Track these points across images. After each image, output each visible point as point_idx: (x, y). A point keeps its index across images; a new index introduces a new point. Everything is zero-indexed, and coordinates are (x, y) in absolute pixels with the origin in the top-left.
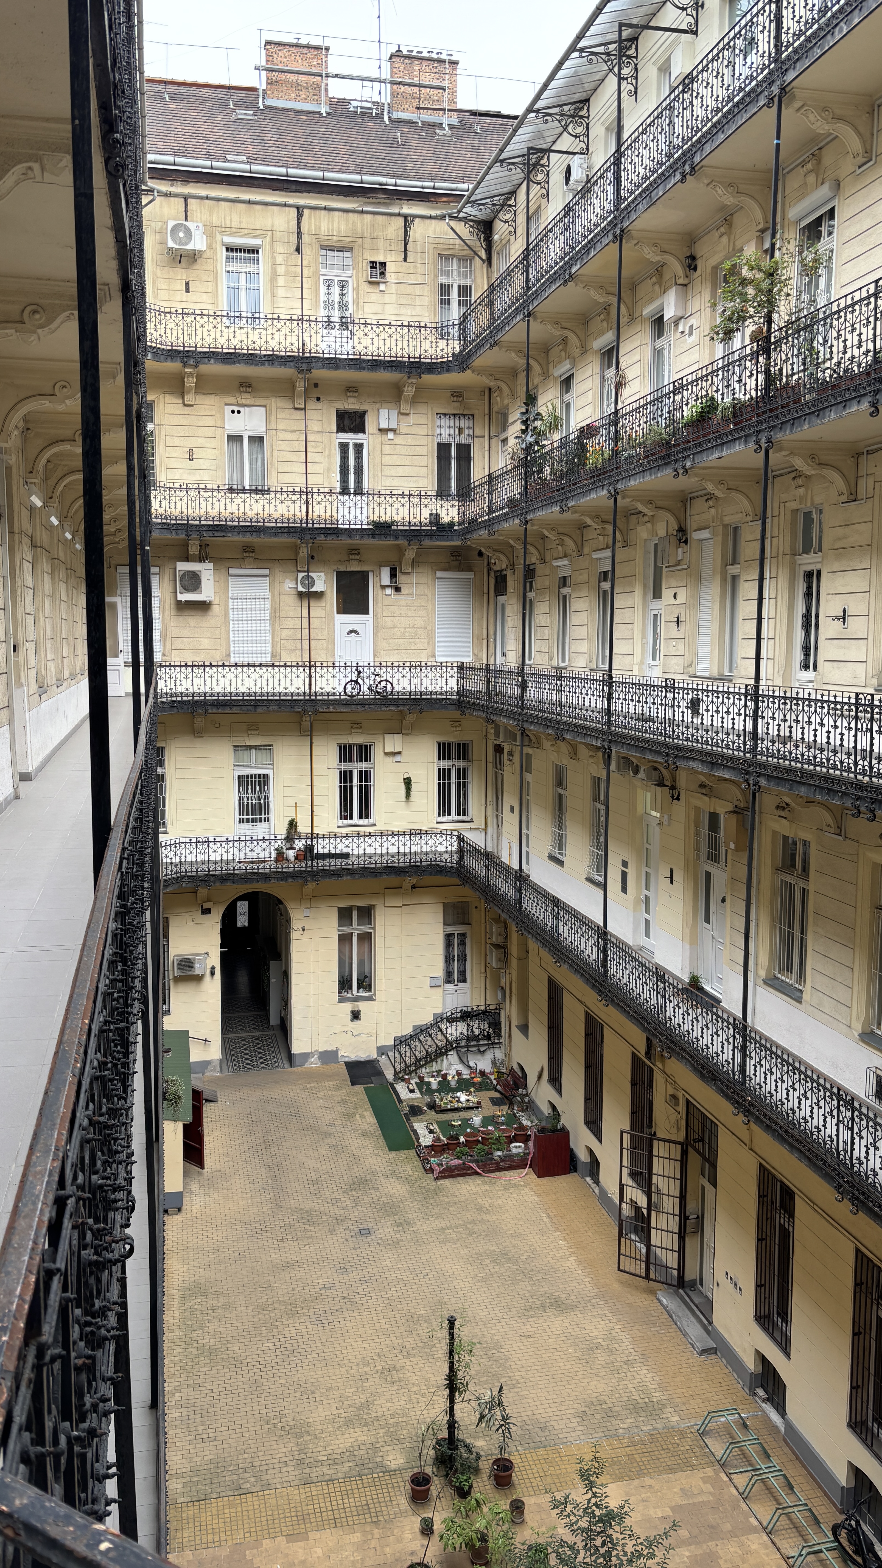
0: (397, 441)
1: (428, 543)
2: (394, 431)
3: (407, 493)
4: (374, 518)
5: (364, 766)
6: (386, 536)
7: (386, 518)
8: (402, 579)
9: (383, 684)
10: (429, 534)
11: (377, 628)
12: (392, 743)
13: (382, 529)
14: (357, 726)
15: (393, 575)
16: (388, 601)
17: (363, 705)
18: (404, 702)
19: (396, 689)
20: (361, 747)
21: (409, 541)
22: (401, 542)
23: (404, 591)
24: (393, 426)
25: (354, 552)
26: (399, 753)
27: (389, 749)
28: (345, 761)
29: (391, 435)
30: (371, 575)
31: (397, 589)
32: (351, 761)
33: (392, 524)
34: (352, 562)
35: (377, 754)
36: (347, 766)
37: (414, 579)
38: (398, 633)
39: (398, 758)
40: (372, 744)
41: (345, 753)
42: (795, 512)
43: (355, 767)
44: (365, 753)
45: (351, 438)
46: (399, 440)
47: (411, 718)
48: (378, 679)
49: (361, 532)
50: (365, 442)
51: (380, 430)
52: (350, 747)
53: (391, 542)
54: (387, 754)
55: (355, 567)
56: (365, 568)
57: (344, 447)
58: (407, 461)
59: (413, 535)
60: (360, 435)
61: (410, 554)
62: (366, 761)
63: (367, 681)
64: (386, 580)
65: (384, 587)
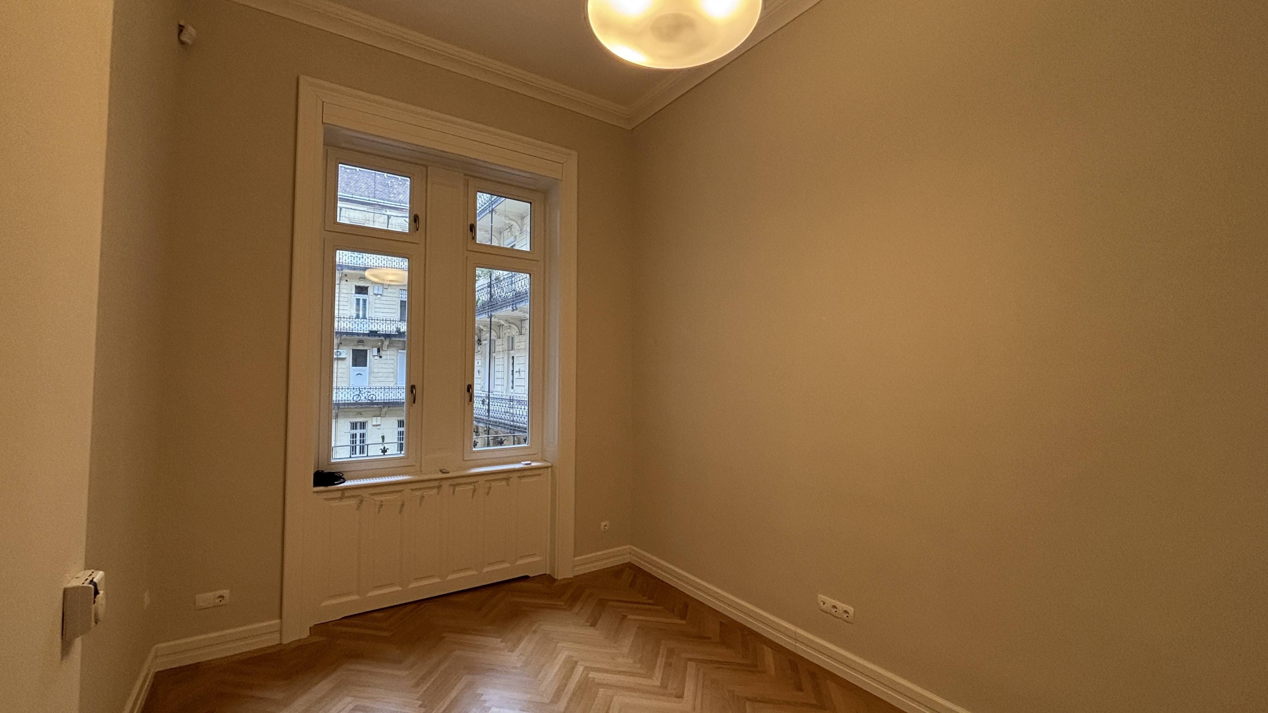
0: (382, 299)
1: (394, 339)
2: (381, 295)
3: (384, 319)
4: (370, 329)
5: (362, 431)
6: (375, 336)
7: (375, 329)
8: (382, 353)
9: (371, 396)
10: (395, 336)
11: (370, 373)
12: (376, 421)
13: (373, 333)
14: (360, 414)
15: (379, 351)
16: (376, 361)
17: (362, 405)
18: (381, 403)
19: (377, 398)
20: (361, 423)
21: (385, 338)
22: (382, 338)
23: (384, 357)
24: (380, 293)
25: (361, 342)
26: (379, 425)
27: (374, 423)
28: (353, 429)
29: (379, 296)
30: (368, 351)
31: (381, 357)
32: (356, 429)
33: (378, 331)
34: (359, 346)
35: (369, 426)
36: (354, 432)
37: (388, 352)
38: (380, 375)
39: (378, 427)
40: (367, 421)
41: (354, 426)
42: (509, 337)
43: (358, 432)
44: (363, 425)
45: (362, 297)
46: (383, 298)
47: (385, 410)
48: (369, 394)
49: (364, 334)
50: (368, 298)
51: (374, 294)
52: (356, 423)
53: (377, 338)
54: (374, 426)
55: (361, 348)
56: (366, 348)
57: (358, 300)
58: (387, 306)
59: (388, 336)
60: (366, 295)
61: (386, 343)
62: (363, 429)
63: (363, 395)
64: (375, 353)
65: (374, 356)
